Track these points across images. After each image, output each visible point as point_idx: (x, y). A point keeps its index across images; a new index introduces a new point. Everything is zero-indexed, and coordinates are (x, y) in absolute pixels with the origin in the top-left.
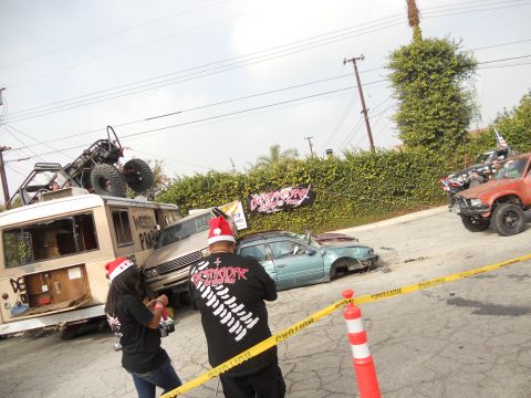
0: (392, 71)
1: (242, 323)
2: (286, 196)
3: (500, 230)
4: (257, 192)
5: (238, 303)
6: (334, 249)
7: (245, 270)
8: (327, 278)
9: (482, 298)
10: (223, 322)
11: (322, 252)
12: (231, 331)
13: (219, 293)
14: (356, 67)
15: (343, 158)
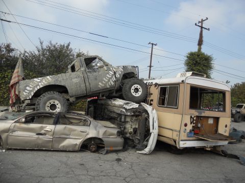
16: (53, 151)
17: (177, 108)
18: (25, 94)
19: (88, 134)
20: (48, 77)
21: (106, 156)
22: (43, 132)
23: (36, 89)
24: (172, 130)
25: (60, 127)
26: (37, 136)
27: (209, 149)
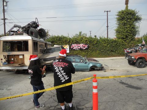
0: (117, 17)
1: (64, 78)
2: (81, 46)
3: (138, 66)
4: (74, 43)
5: (64, 72)
6: (92, 63)
7: (68, 64)
8: (89, 70)
9: (129, 83)
10: (59, 76)
11: (89, 63)
12: (61, 79)
13: (59, 69)
14: (107, 14)
15: (99, 38)
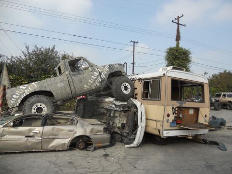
0: (166, 54)
16: (43, 152)
17: (160, 100)
18: (12, 102)
19: (75, 133)
20: (33, 83)
21: (94, 152)
22: (31, 134)
23: (23, 97)
24: (156, 121)
25: (48, 128)
26: (26, 139)
27: (191, 138)
